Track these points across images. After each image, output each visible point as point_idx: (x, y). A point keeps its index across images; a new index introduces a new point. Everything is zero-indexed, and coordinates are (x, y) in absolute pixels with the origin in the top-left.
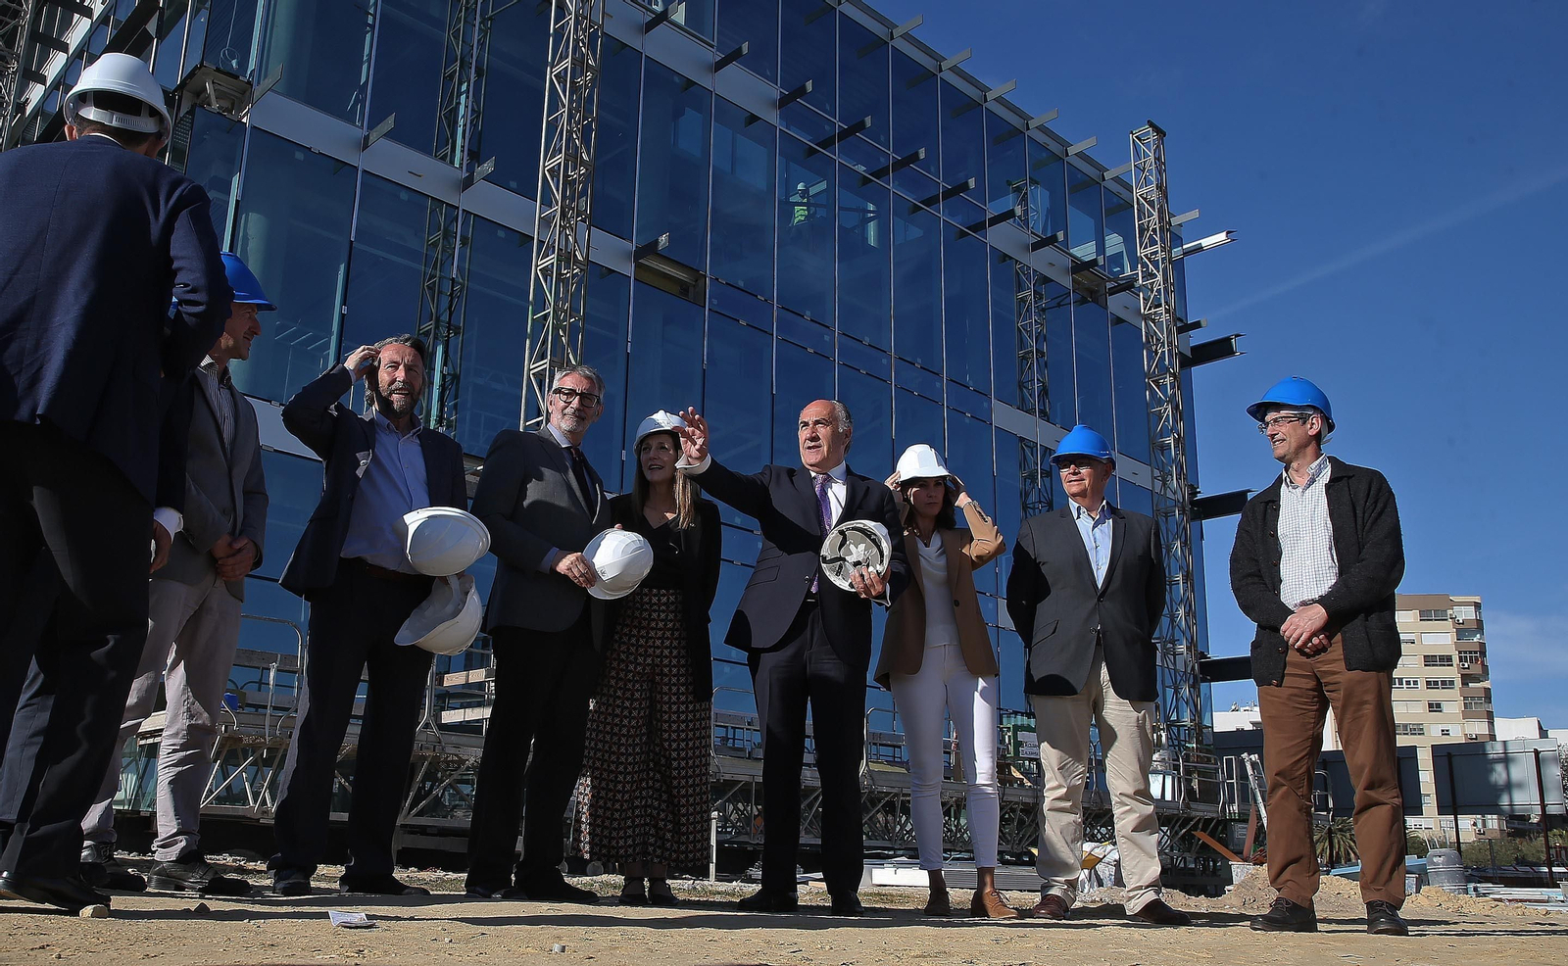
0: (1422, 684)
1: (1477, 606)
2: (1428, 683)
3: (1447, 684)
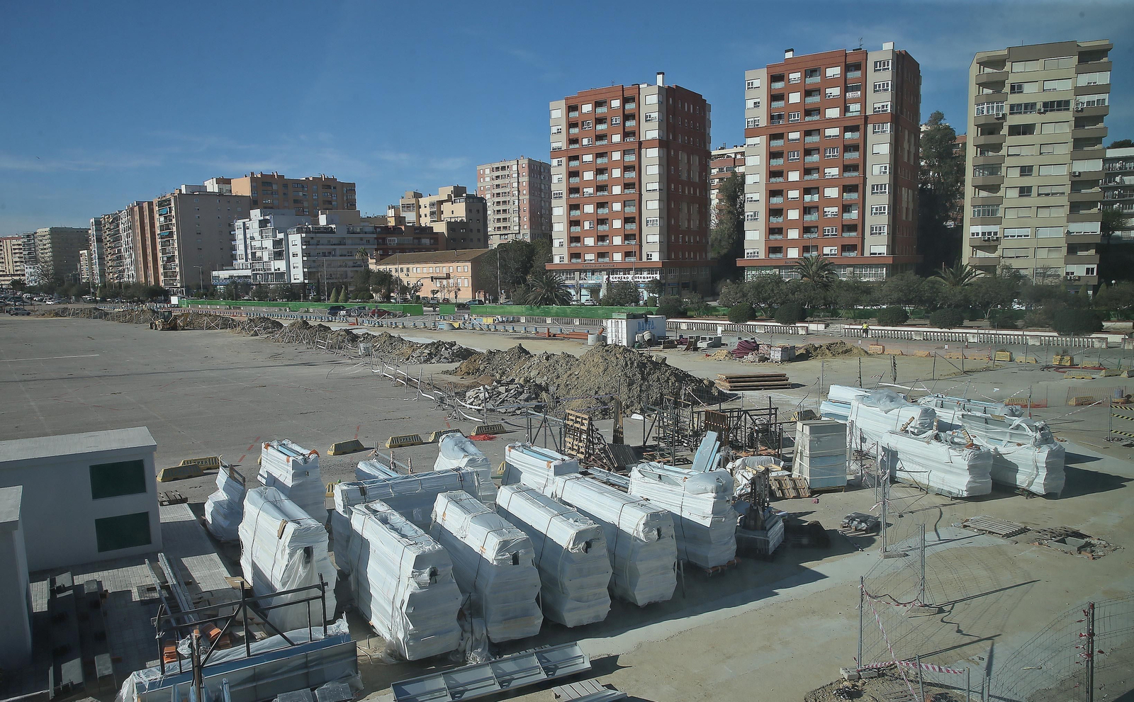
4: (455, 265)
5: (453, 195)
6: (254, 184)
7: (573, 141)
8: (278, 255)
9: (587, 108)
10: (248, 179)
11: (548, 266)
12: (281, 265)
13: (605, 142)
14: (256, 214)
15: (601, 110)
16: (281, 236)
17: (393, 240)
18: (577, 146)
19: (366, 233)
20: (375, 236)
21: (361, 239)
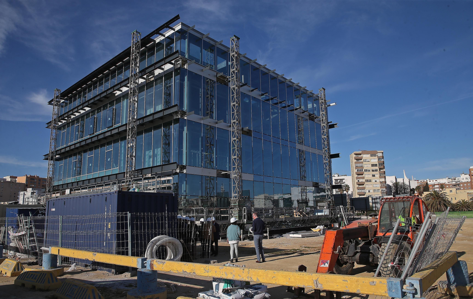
0: (371, 171)
1: (382, 153)
2: (372, 170)
3: (376, 170)
10: (25, 177)
14: (30, 190)
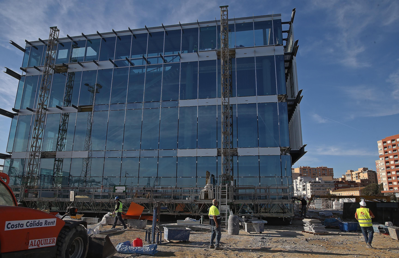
4: (354, 191)
5: (363, 171)
6: (301, 170)
7: (386, 152)
8: (304, 189)
9: (389, 142)
10: (299, 168)
11: (382, 192)
12: (305, 192)
13: (396, 152)
14: (299, 178)
15: (393, 142)
16: (304, 184)
17: (340, 185)
18: (387, 154)
19: (331, 183)
20: (334, 184)
21: (330, 185)
